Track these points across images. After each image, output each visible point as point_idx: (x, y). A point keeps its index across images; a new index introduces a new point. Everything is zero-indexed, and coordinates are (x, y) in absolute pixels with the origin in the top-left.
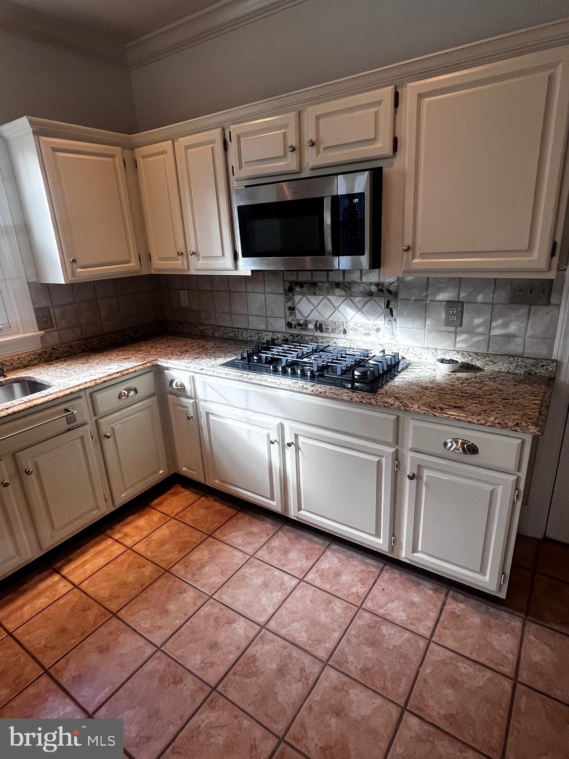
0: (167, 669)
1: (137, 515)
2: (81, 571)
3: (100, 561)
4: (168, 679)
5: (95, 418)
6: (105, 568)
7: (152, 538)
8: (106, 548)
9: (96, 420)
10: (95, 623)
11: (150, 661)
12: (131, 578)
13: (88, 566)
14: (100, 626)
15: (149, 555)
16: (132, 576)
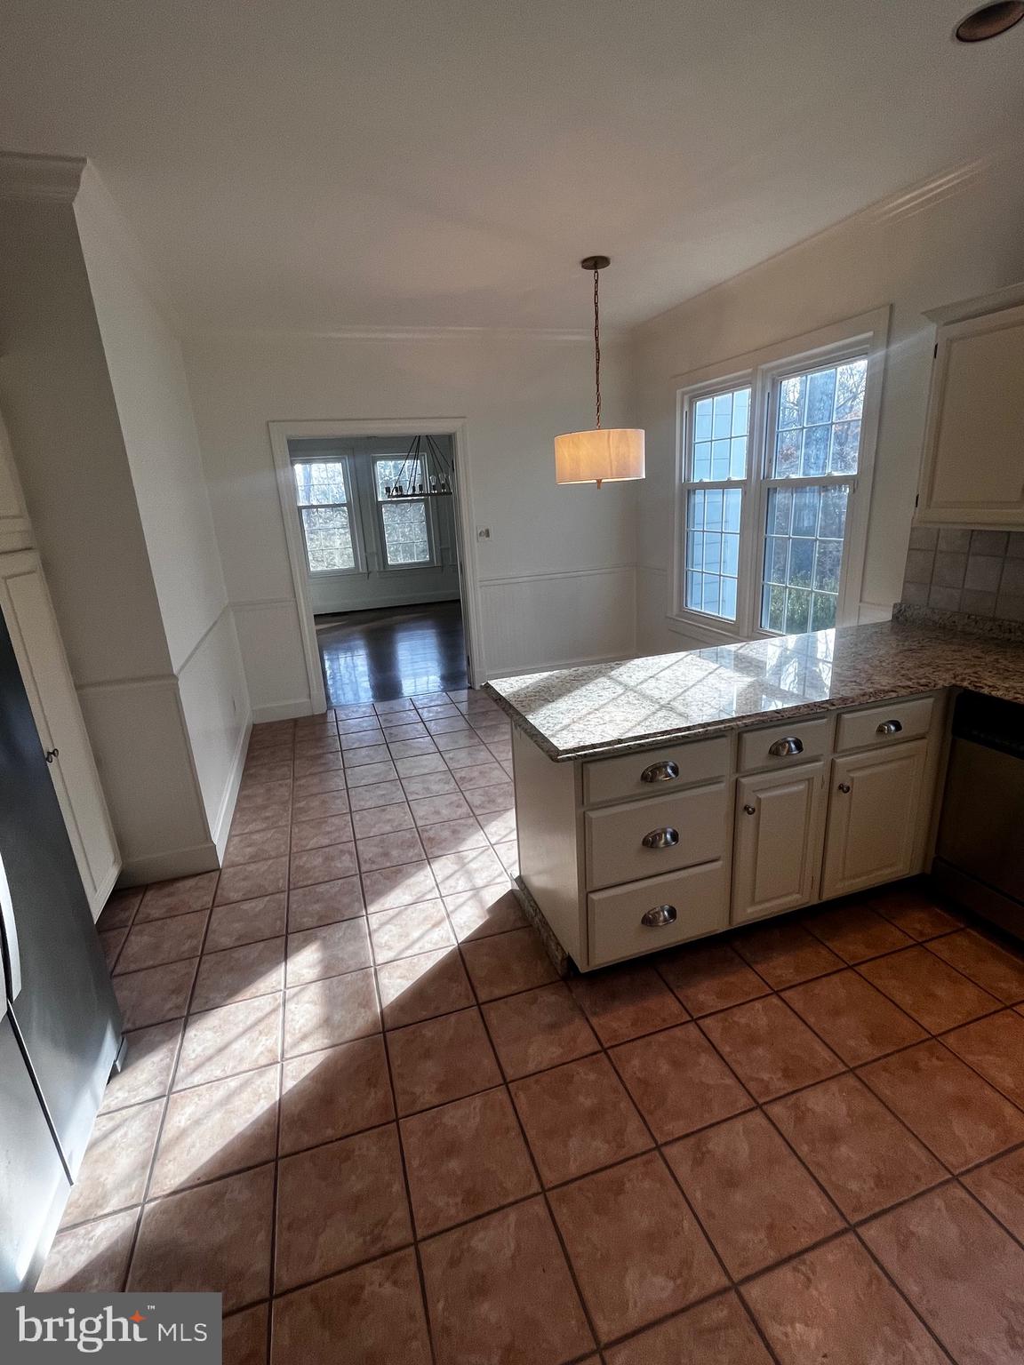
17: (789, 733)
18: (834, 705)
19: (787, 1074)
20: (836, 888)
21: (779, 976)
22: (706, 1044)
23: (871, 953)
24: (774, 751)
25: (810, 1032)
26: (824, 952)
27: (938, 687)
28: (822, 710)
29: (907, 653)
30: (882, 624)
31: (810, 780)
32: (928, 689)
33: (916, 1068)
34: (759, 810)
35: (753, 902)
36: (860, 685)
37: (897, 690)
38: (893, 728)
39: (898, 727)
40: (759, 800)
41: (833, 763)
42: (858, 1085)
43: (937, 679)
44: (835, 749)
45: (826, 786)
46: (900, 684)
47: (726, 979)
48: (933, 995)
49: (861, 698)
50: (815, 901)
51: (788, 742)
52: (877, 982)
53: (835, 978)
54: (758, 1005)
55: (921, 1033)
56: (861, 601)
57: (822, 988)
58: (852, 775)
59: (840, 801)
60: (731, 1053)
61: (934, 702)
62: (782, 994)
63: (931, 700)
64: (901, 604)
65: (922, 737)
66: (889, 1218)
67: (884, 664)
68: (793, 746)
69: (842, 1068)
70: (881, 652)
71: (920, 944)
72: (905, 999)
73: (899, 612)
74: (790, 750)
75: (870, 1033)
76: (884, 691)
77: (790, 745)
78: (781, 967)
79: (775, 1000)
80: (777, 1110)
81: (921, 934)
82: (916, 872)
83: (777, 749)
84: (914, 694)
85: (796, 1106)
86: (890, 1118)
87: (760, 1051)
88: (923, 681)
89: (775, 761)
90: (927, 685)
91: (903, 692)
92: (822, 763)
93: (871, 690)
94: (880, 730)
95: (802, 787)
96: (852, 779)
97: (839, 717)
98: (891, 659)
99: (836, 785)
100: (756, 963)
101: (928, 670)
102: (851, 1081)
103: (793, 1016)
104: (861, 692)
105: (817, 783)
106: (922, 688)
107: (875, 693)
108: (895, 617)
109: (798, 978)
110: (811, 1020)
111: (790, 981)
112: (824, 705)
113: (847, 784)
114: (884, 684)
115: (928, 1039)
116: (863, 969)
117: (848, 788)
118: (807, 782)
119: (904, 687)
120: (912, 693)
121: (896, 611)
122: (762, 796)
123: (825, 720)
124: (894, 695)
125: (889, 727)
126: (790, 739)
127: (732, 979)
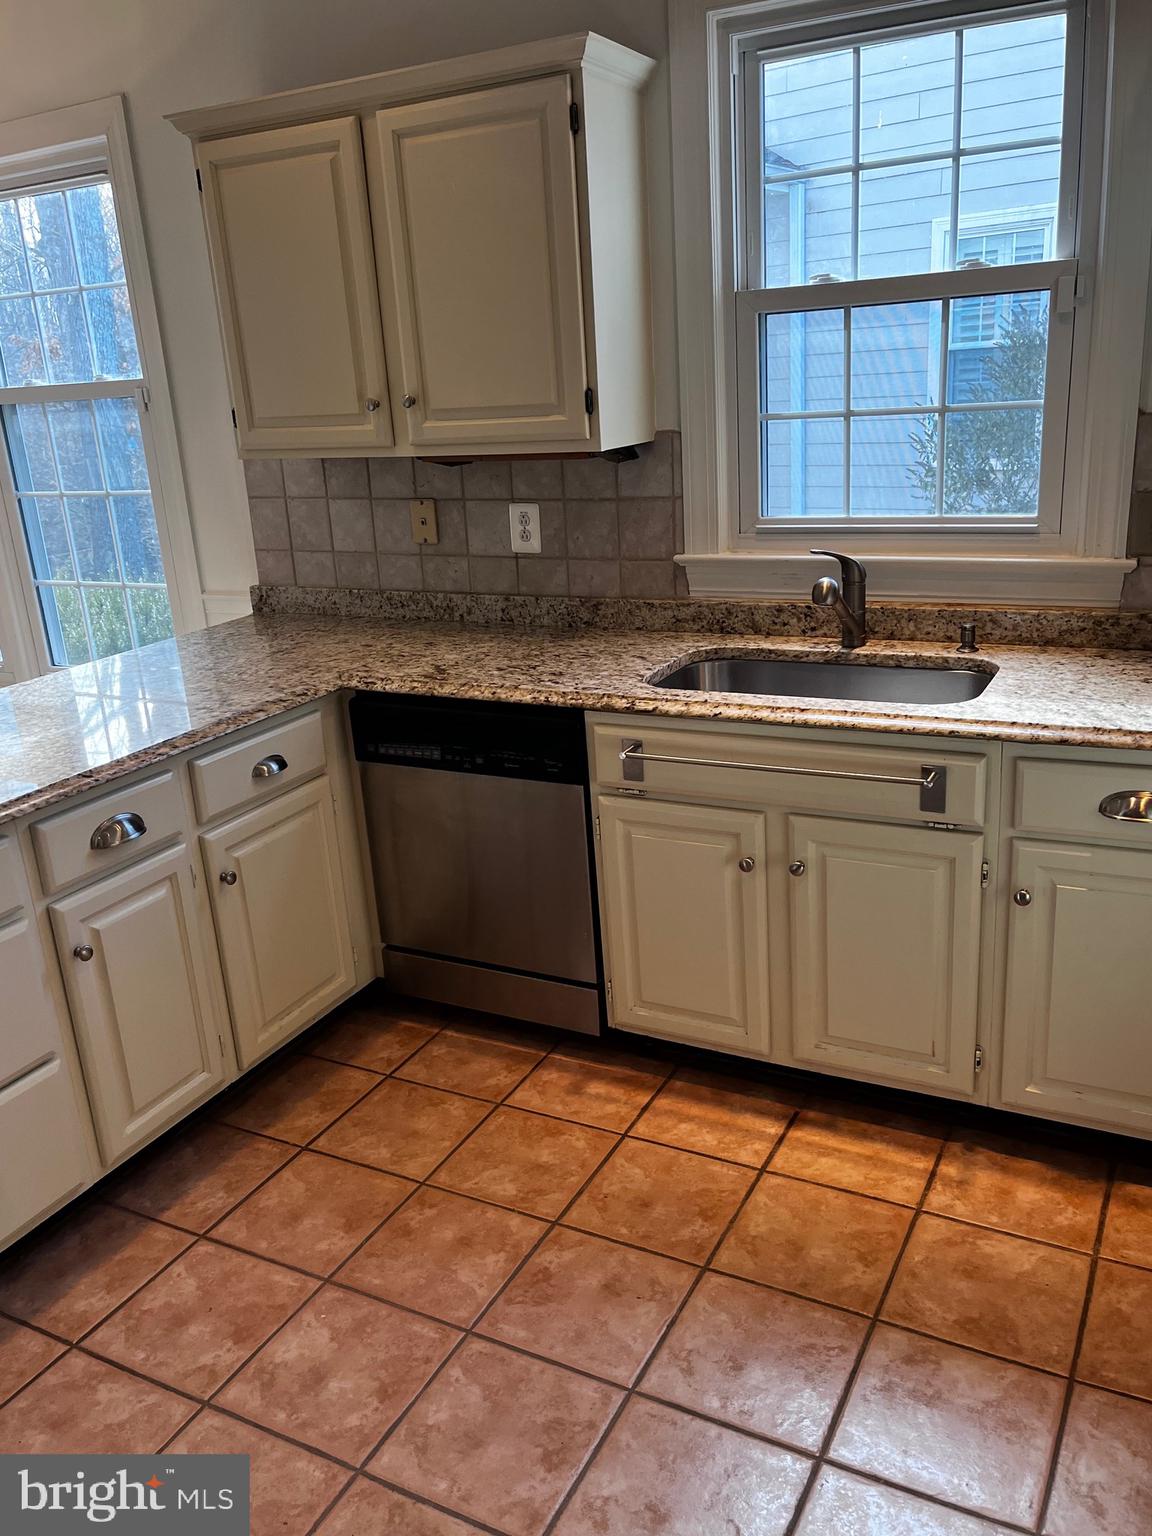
0: (577, 1429)
1: (1051, 1174)
2: (807, 1157)
3: (851, 1175)
4: (556, 1438)
5: (1011, 833)
6: (831, 1194)
7: (979, 1242)
8: (895, 1167)
9: (1011, 839)
10: (673, 1246)
11: (595, 1384)
12: (819, 1253)
13: (825, 1163)
14: (669, 1257)
15: (915, 1255)
16: (828, 1252)
17: (116, 807)
18: (176, 747)
19: (239, 1337)
20: (259, 1044)
21: (203, 1211)
22: (103, 1367)
23: (330, 1117)
24: (101, 842)
25: (263, 1263)
26: (263, 1145)
27: (322, 693)
28: (161, 758)
29: (278, 655)
30: (238, 622)
31: (172, 879)
32: (308, 699)
33: (407, 1232)
34: (101, 950)
35: (134, 1113)
36: (212, 711)
37: (265, 708)
38: (275, 767)
39: (282, 765)
40: (96, 933)
41: (201, 841)
42: (339, 1294)
43: (317, 683)
44: (198, 821)
45: (201, 881)
46: (268, 699)
47: (118, 1257)
48: (415, 1134)
49: (216, 729)
50: (234, 1076)
51: (120, 822)
52: (343, 1151)
53: (286, 1174)
54: (178, 1268)
55: (405, 1186)
56: (203, 592)
57: (270, 1199)
58: (236, 855)
59: (229, 900)
60: (147, 1359)
61: (323, 717)
62: (213, 1234)
63: (318, 715)
64: (259, 588)
65: (318, 774)
66: (402, 1430)
67: (244, 677)
68: (129, 827)
69: (314, 1284)
70: (241, 661)
71: (390, 1076)
72: (380, 1155)
73: (261, 600)
74: (125, 834)
75: (343, 1220)
76: (247, 712)
77: (122, 826)
78: (206, 1197)
79: (204, 1248)
80: (232, 1395)
81: (389, 1062)
82: (366, 980)
83: (104, 837)
84: (291, 710)
85: (261, 1370)
86: (384, 1310)
87: (193, 1330)
88: (299, 689)
89: (104, 861)
90: (305, 694)
91: (275, 710)
92: (184, 845)
93: (228, 715)
94: (258, 774)
95: (161, 892)
96: (237, 860)
97: (190, 769)
98: (254, 668)
99: (215, 878)
100: (163, 1210)
101: (304, 674)
102: (331, 1294)
103: (234, 1254)
104: (214, 720)
105: (185, 881)
106: (299, 699)
107: (235, 719)
108: (258, 610)
109: (232, 1199)
110: (262, 1246)
111: (220, 1210)
112: (161, 751)
113: (231, 869)
114: (246, 703)
115: (416, 1190)
116: (321, 1143)
117: (234, 876)
118: (167, 884)
119: (274, 702)
120: (288, 710)
121: (257, 599)
122: (96, 925)
123: (170, 774)
124: (262, 716)
125: (269, 767)
126: (120, 817)
127: (127, 1252)
